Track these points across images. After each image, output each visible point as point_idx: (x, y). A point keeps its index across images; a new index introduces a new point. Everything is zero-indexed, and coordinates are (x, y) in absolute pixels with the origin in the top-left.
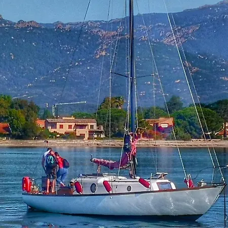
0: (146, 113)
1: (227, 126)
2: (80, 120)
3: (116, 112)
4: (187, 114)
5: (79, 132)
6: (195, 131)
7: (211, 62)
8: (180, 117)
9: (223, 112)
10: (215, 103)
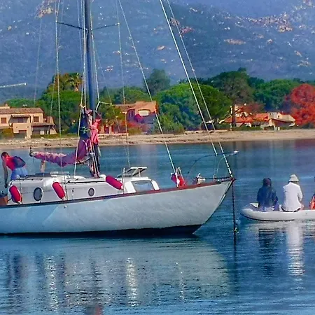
0: (115, 96)
1: (236, 110)
2: (17, 110)
3: (71, 97)
4: (176, 95)
5: (18, 127)
6: (190, 119)
7: (210, 17)
8: (166, 99)
9: (229, 89)
10: (218, 76)
